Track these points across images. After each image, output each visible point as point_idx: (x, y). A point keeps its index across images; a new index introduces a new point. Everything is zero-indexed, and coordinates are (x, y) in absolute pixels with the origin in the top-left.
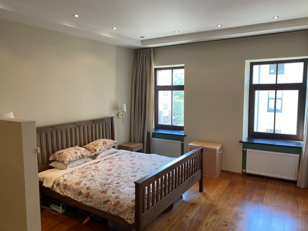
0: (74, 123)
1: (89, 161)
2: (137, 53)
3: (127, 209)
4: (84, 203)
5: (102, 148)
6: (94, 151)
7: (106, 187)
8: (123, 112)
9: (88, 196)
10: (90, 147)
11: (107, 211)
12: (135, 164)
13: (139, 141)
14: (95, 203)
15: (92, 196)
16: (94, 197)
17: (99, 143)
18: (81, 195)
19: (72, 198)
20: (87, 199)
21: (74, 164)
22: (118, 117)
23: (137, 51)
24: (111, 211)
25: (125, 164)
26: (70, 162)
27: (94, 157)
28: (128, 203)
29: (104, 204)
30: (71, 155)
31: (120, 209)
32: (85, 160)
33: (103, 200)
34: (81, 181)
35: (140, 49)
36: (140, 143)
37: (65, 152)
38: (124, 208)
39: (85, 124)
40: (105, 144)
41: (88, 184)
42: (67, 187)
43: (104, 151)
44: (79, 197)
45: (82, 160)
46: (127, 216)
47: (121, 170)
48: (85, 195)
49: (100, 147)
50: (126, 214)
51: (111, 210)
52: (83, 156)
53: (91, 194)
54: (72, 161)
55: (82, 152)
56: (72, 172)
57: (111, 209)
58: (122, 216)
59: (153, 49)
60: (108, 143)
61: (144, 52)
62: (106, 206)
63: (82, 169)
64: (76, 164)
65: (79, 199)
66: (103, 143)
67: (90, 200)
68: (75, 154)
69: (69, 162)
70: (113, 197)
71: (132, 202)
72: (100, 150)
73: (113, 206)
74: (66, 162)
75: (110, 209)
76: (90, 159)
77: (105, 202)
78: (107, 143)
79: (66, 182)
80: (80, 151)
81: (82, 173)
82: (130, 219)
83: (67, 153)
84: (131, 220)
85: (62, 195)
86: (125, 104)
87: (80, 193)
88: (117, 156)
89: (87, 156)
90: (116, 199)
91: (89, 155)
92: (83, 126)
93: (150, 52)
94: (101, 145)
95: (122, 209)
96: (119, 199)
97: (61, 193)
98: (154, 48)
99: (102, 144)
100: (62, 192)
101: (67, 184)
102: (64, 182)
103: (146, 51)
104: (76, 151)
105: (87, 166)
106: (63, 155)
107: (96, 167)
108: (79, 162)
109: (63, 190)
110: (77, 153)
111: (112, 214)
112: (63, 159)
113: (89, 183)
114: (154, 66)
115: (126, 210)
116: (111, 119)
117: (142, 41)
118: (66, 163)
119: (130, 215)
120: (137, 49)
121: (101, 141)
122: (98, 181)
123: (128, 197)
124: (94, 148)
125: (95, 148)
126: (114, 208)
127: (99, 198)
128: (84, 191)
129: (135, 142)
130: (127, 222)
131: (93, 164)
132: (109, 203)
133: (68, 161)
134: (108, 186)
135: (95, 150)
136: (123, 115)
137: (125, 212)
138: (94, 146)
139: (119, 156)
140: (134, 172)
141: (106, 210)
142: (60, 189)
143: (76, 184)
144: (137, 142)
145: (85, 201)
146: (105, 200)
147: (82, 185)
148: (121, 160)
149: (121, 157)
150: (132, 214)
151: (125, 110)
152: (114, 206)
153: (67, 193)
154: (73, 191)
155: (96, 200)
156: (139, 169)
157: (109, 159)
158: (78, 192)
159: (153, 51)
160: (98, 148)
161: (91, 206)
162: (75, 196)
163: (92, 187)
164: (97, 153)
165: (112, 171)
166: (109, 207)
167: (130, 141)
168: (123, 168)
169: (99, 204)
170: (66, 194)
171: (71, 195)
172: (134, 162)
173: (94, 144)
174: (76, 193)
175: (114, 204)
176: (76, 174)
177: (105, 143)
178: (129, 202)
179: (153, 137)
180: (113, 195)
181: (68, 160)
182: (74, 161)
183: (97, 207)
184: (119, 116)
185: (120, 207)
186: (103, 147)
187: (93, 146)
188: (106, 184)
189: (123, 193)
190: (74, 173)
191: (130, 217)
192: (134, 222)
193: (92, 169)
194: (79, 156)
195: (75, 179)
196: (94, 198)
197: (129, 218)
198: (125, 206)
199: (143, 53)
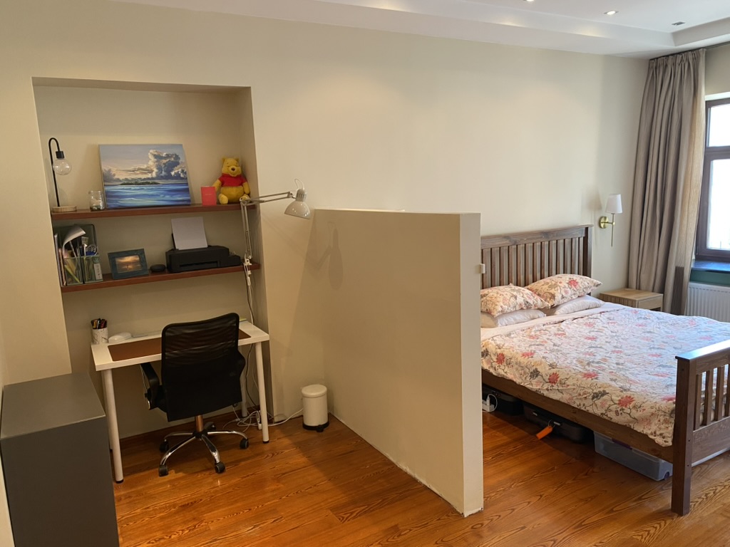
0: (506, 237)
1: (539, 317)
2: (656, 68)
3: (652, 414)
4: (546, 393)
5: (566, 292)
6: (550, 298)
7: (592, 366)
8: (613, 214)
9: (553, 379)
10: (540, 289)
11: (602, 414)
12: (654, 333)
13: (651, 288)
14: (570, 394)
15: (563, 381)
16: (568, 382)
17: (560, 283)
18: (537, 376)
19: (517, 382)
20: (553, 386)
21: (511, 318)
22: (600, 227)
23: (657, 63)
24: (612, 415)
25: (627, 330)
26: (503, 313)
27: (550, 311)
28: (656, 403)
29: (593, 398)
30: (505, 299)
31: (634, 411)
32: (532, 313)
33: (590, 391)
34: (535, 352)
35: (668, 56)
36: (653, 291)
37: (491, 294)
38: (644, 410)
39: (528, 239)
40: (575, 286)
41: (552, 358)
42: (505, 360)
43: (572, 299)
44: (534, 381)
45: (525, 313)
46: (654, 428)
47: (621, 340)
48: (547, 378)
49: (563, 290)
50: (649, 423)
51: (611, 413)
52: (528, 306)
53: (562, 377)
54: (507, 313)
55: (525, 296)
56: (510, 334)
57: (610, 411)
58: (639, 428)
59: (705, 50)
60: (579, 283)
61: (678, 61)
62: (598, 402)
63: (529, 330)
64: (515, 319)
65: (534, 385)
66: (570, 282)
67: (560, 388)
68: (512, 299)
69: (501, 313)
70: (616, 387)
71: (665, 402)
72: (563, 297)
73: (615, 404)
74: (495, 312)
75: (608, 410)
76: (541, 314)
77: (596, 396)
78: (577, 283)
79: (502, 350)
80: (522, 295)
81: (531, 337)
82: (661, 434)
83: (495, 295)
84: (664, 438)
85: (494, 374)
86: (619, 197)
87: (535, 373)
88: (601, 313)
89: (535, 306)
90: (622, 391)
91: (539, 304)
92: (525, 242)
93: (696, 59)
94: (565, 287)
95: (641, 413)
96: (629, 392)
97: (492, 371)
98: (709, 49)
99: (567, 285)
100: (495, 369)
101: (505, 353)
102: (498, 350)
103: (684, 59)
104: (515, 293)
105: (538, 326)
106: (488, 298)
107: (559, 330)
108: (519, 316)
109: (496, 365)
110: (516, 297)
111: (612, 420)
112: (490, 306)
113: (553, 356)
114: (706, 94)
115: (650, 414)
116: (584, 232)
117: (676, 35)
118: (496, 314)
119: (663, 426)
120: (657, 58)
121: (565, 278)
122: (573, 355)
123: (651, 391)
124: (550, 291)
125: (552, 291)
126: (619, 409)
127: (580, 387)
128: (545, 371)
129: (639, 289)
130: (653, 441)
131: (550, 324)
132: (605, 397)
133: (499, 312)
134: (597, 365)
135: (553, 296)
136: (612, 223)
137: (647, 420)
138: (549, 287)
139: (607, 315)
140: (654, 348)
141: (598, 412)
142: (488, 362)
143: (523, 355)
144: (647, 290)
145: (547, 390)
146: (595, 391)
147: (537, 358)
148: (614, 323)
149: (612, 316)
150: (667, 426)
151: (620, 211)
152: (619, 404)
153: (505, 370)
154: (520, 368)
155: (574, 389)
156: (667, 343)
157: (584, 319)
158: (532, 371)
159: (706, 56)
160: (559, 291)
161: (561, 400)
162: (523, 378)
163: (561, 362)
164: (556, 303)
165: (598, 340)
166: (607, 406)
167: (627, 285)
168: (622, 337)
169: (581, 397)
170: (503, 373)
171: (515, 375)
172: (648, 329)
173: (548, 283)
174: (525, 373)
175: (620, 400)
176: (518, 338)
177: (572, 283)
178: (658, 399)
179: (692, 279)
180: (613, 383)
181: (500, 309)
182: (511, 312)
183: (576, 404)
184: (602, 225)
185: (634, 407)
186: (570, 292)
187: (546, 286)
188: (593, 362)
189: (637, 383)
190: (512, 336)
191: (662, 432)
192: (670, 444)
193: (552, 333)
194: (520, 304)
195: (519, 346)
196: (568, 386)
197: (658, 433)
198: (647, 406)
199: (674, 64)
